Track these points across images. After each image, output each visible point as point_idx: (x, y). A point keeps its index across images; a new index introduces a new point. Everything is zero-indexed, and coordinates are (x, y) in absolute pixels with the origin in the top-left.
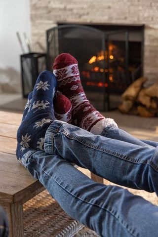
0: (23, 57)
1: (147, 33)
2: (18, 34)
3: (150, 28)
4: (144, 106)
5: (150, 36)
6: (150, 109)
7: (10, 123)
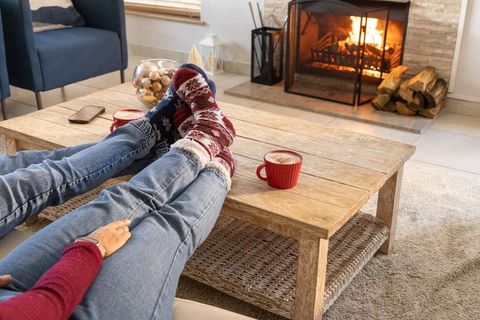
0: (255, 32)
1: (412, 11)
2: (250, 4)
3: (417, 6)
4: (405, 102)
5: (415, 15)
6: (411, 106)
7: (283, 128)
